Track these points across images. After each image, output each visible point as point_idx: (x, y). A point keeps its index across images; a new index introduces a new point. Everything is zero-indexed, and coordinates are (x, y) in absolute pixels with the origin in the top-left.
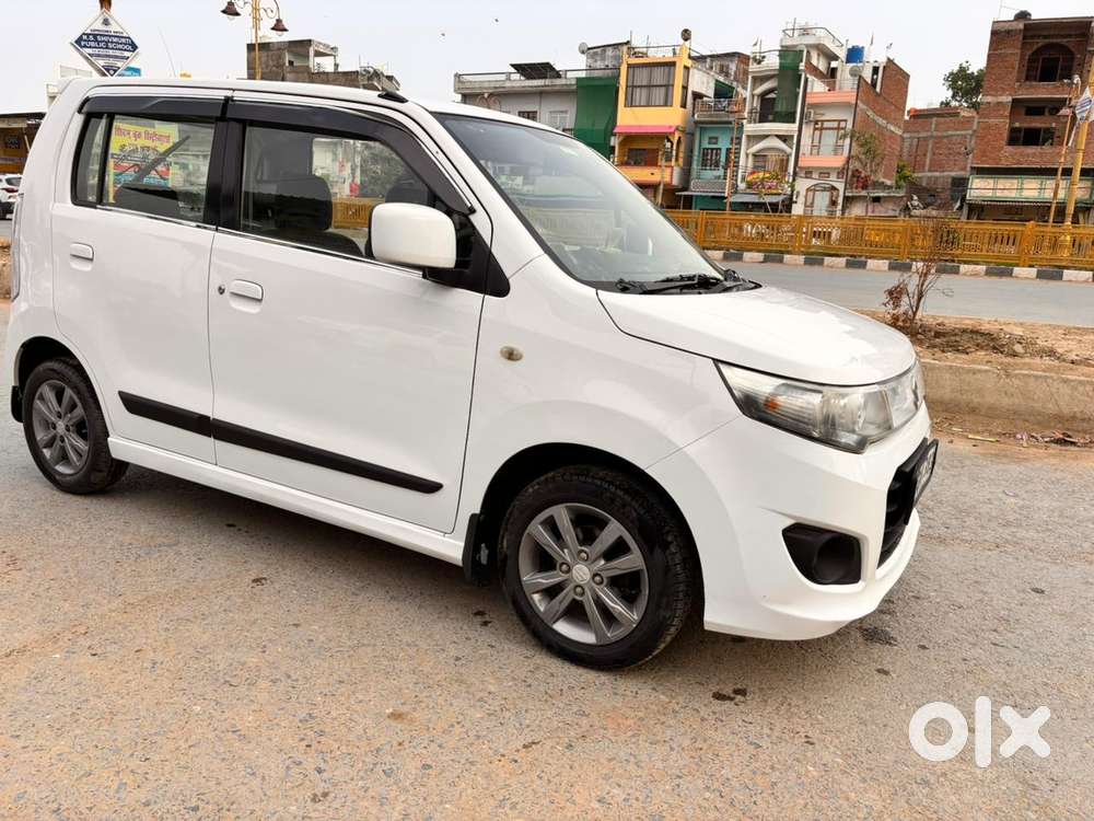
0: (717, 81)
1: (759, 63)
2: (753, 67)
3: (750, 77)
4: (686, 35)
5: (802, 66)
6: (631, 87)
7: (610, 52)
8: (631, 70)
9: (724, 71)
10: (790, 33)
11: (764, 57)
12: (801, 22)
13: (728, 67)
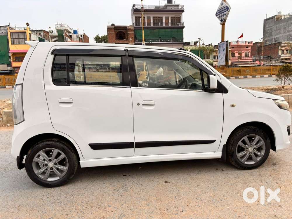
0: (39, 37)
1: (52, 33)
2: (50, 34)
3: (50, 37)
4: (28, 24)
5: (64, 34)
6: (13, 39)
7: (3, 28)
8: (11, 34)
9: (40, 35)
10: (57, 25)
11: (53, 32)
12: (60, 23)
13: (41, 34)
